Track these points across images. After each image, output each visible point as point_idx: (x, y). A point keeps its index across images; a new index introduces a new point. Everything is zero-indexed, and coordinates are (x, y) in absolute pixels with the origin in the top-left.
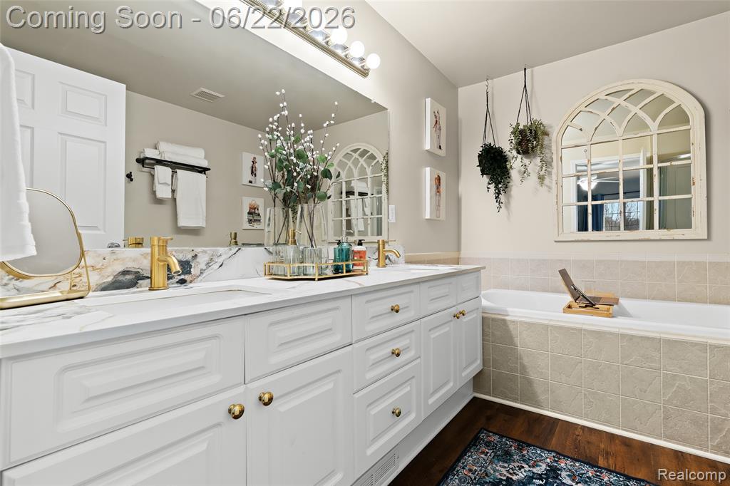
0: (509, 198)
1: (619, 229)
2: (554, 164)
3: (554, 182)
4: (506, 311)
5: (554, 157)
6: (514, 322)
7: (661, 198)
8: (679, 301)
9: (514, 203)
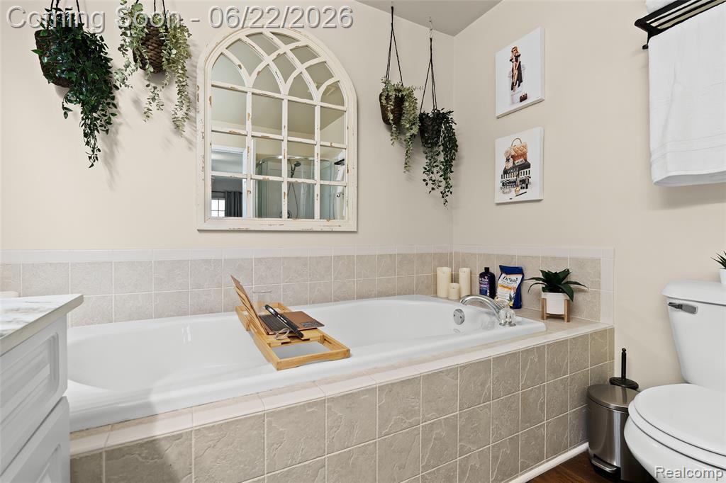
0: (113, 144)
1: (281, 217)
2: (200, 104)
3: (200, 135)
4: (148, 405)
5: (201, 93)
6: (179, 437)
7: (322, 182)
8: (335, 301)
9: (122, 156)
